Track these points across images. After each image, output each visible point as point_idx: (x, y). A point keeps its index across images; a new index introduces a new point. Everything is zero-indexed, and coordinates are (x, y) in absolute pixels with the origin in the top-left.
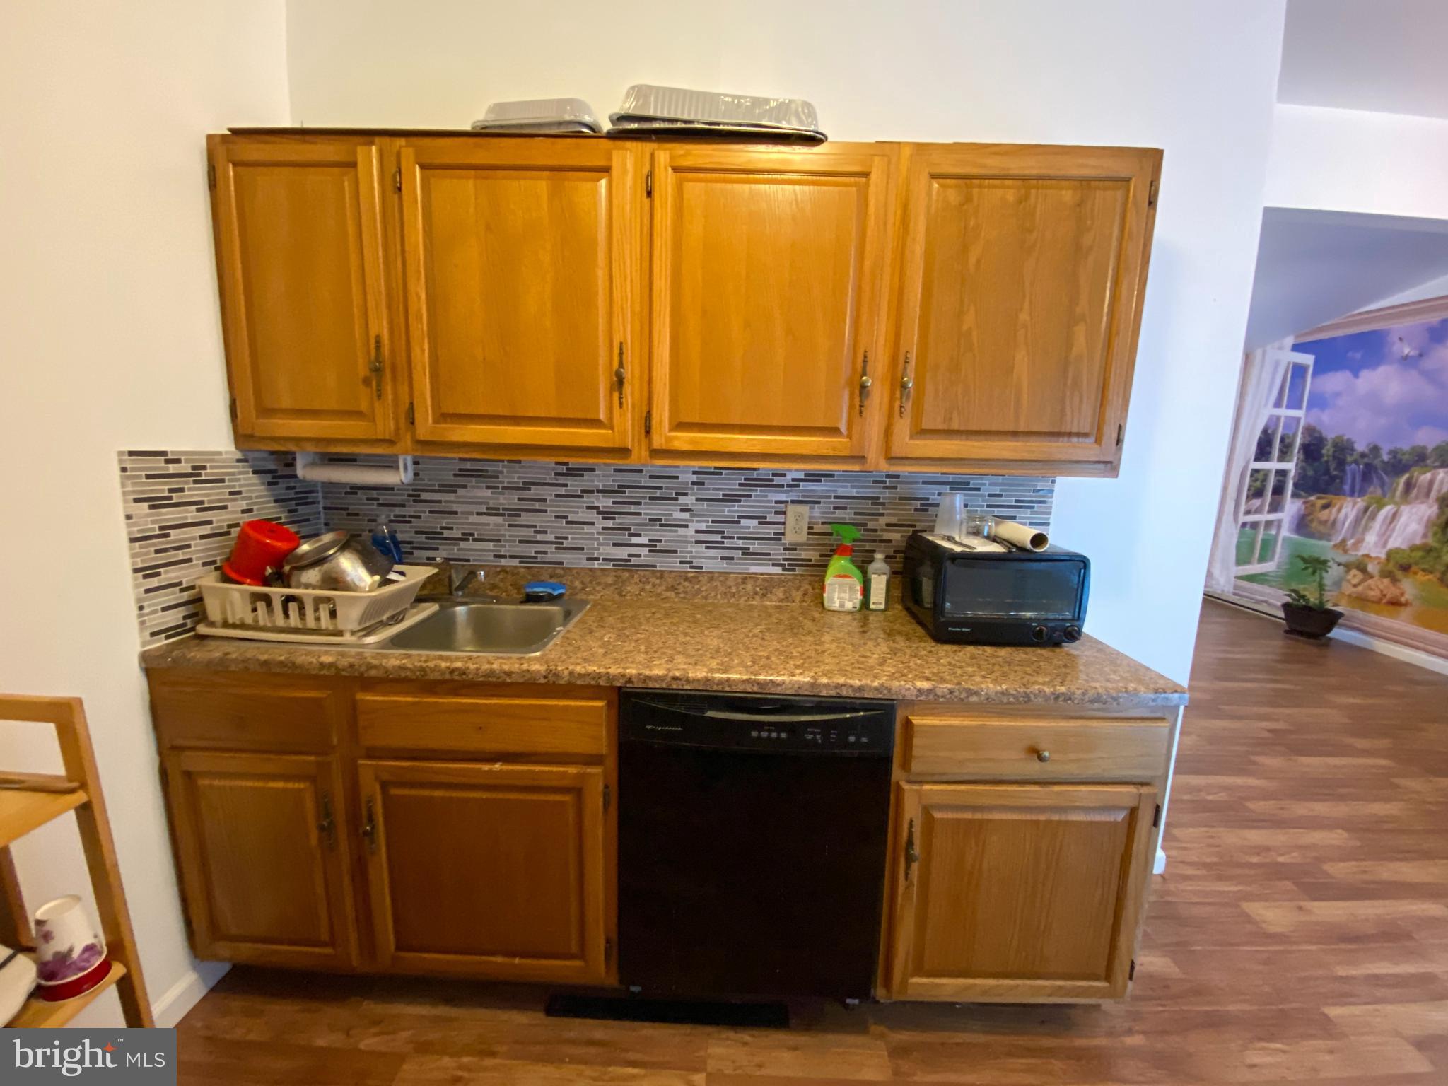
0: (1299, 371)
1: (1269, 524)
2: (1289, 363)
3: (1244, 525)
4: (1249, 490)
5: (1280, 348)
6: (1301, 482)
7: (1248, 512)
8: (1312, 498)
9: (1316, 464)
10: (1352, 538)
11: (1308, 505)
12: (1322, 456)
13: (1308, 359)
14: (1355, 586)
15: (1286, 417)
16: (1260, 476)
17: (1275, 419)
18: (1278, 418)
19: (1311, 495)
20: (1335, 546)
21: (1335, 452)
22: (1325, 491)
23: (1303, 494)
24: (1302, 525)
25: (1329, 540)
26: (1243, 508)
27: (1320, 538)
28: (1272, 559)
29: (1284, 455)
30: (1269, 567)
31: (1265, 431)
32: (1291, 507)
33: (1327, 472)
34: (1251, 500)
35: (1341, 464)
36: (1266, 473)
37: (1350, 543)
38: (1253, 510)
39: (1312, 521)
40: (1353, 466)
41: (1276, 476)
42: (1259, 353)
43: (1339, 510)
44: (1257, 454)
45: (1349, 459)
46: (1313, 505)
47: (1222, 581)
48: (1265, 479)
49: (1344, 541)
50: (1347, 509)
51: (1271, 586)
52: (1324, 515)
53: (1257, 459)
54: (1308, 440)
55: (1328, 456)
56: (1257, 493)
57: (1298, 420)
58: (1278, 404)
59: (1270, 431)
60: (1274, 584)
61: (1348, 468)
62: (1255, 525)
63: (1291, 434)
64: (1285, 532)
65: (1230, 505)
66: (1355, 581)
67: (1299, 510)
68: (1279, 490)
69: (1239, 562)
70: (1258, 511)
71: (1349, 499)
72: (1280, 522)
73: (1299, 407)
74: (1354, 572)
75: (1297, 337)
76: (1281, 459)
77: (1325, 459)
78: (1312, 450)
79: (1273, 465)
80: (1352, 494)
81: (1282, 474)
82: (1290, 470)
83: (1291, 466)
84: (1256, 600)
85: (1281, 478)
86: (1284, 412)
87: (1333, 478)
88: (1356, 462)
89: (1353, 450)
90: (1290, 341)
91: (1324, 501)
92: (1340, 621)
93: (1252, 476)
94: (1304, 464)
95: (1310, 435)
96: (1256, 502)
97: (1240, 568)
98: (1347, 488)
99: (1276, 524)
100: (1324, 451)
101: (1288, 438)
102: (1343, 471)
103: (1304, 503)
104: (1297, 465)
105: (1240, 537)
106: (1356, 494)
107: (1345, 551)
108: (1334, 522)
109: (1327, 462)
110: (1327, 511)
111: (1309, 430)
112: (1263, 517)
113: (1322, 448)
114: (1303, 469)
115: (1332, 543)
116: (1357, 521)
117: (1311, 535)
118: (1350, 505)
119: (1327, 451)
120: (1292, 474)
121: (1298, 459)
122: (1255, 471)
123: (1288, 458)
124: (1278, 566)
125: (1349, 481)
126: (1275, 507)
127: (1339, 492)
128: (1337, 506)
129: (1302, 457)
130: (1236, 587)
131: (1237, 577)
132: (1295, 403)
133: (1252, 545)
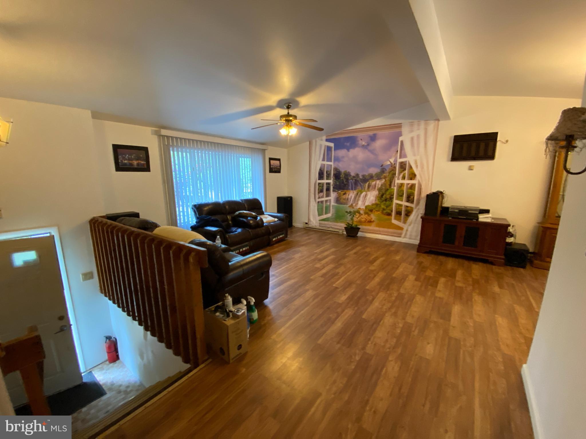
0: (329, 149)
1: (326, 201)
2: (325, 146)
3: (318, 202)
4: (318, 190)
5: (322, 140)
6: (335, 187)
7: (319, 198)
8: (340, 192)
9: (339, 180)
10: (354, 204)
11: (339, 194)
12: (341, 177)
13: (332, 145)
14: (357, 218)
15: (327, 164)
16: (321, 185)
17: (323, 165)
18: (324, 165)
19: (339, 191)
20: (349, 206)
21: (345, 176)
22: (343, 189)
23: (336, 190)
24: (338, 200)
25: (347, 205)
26: (317, 196)
27: (344, 204)
28: (330, 213)
29: (328, 177)
30: (329, 215)
31: (320, 170)
32: (333, 195)
33: (343, 183)
34: (320, 193)
35: (347, 180)
36: (323, 184)
37: (354, 205)
38: (321, 197)
39: (341, 199)
40: (351, 180)
41: (326, 185)
42: (314, 141)
43: (349, 195)
44: (319, 178)
45: (349, 178)
46: (340, 194)
47: (314, 222)
48: (323, 186)
49: (352, 205)
50: (351, 195)
51: (331, 222)
52: (344, 197)
53: (319, 179)
54: (335, 172)
55: (343, 177)
56: (321, 191)
57: (331, 165)
58: (323, 160)
59: (322, 169)
60: (332, 221)
61: (349, 181)
62: (322, 202)
63: (329, 170)
64: (333, 203)
65: (312, 196)
66: (357, 217)
67: (336, 196)
68: (328, 189)
69: (320, 215)
70: (322, 197)
71: (351, 191)
72: (330, 200)
73: (331, 161)
74: (357, 214)
75: (327, 136)
76: (327, 179)
77: (342, 178)
78: (337, 175)
79: (325, 181)
80: (352, 189)
81: (328, 184)
82: (331, 183)
83: (331, 181)
84: (327, 227)
85: (328, 185)
86: (326, 163)
87: (345, 185)
88: (352, 179)
89: (350, 175)
90: (324, 138)
91: (343, 192)
92: (360, 230)
93: (318, 185)
94: (335, 180)
95: (336, 171)
96: (321, 194)
97: (320, 217)
98: (350, 187)
99: (329, 201)
100: (341, 176)
101: (329, 172)
102: (348, 182)
103: (337, 193)
104: (333, 181)
105: (318, 207)
106: (353, 189)
107: (353, 208)
108: (348, 199)
109: (343, 179)
110: (345, 195)
111: (336, 169)
112: (324, 199)
113: (340, 175)
114: (335, 182)
115: (348, 206)
116: (355, 198)
117: (341, 204)
118: (352, 193)
119: (342, 176)
120: (332, 184)
121: (333, 179)
122: (319, 184)
123: (329, 178)
124: (332, 215)
125: (350, 184)
126: (328, 195)
127: (348, 189)
128: (348, 193)
129: (334, 178)
130: (320, 224)
131: (319, 220)
132: (329, 160)
133: (322, 208)
